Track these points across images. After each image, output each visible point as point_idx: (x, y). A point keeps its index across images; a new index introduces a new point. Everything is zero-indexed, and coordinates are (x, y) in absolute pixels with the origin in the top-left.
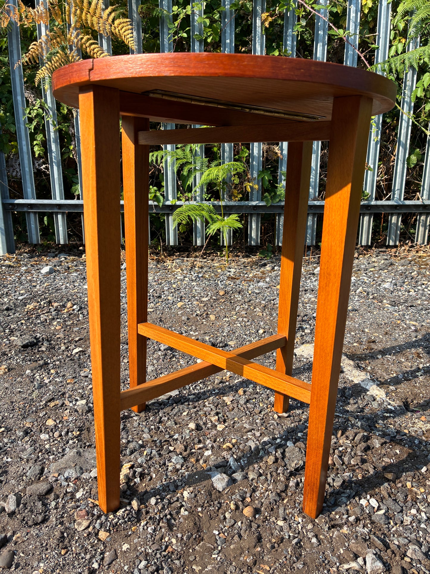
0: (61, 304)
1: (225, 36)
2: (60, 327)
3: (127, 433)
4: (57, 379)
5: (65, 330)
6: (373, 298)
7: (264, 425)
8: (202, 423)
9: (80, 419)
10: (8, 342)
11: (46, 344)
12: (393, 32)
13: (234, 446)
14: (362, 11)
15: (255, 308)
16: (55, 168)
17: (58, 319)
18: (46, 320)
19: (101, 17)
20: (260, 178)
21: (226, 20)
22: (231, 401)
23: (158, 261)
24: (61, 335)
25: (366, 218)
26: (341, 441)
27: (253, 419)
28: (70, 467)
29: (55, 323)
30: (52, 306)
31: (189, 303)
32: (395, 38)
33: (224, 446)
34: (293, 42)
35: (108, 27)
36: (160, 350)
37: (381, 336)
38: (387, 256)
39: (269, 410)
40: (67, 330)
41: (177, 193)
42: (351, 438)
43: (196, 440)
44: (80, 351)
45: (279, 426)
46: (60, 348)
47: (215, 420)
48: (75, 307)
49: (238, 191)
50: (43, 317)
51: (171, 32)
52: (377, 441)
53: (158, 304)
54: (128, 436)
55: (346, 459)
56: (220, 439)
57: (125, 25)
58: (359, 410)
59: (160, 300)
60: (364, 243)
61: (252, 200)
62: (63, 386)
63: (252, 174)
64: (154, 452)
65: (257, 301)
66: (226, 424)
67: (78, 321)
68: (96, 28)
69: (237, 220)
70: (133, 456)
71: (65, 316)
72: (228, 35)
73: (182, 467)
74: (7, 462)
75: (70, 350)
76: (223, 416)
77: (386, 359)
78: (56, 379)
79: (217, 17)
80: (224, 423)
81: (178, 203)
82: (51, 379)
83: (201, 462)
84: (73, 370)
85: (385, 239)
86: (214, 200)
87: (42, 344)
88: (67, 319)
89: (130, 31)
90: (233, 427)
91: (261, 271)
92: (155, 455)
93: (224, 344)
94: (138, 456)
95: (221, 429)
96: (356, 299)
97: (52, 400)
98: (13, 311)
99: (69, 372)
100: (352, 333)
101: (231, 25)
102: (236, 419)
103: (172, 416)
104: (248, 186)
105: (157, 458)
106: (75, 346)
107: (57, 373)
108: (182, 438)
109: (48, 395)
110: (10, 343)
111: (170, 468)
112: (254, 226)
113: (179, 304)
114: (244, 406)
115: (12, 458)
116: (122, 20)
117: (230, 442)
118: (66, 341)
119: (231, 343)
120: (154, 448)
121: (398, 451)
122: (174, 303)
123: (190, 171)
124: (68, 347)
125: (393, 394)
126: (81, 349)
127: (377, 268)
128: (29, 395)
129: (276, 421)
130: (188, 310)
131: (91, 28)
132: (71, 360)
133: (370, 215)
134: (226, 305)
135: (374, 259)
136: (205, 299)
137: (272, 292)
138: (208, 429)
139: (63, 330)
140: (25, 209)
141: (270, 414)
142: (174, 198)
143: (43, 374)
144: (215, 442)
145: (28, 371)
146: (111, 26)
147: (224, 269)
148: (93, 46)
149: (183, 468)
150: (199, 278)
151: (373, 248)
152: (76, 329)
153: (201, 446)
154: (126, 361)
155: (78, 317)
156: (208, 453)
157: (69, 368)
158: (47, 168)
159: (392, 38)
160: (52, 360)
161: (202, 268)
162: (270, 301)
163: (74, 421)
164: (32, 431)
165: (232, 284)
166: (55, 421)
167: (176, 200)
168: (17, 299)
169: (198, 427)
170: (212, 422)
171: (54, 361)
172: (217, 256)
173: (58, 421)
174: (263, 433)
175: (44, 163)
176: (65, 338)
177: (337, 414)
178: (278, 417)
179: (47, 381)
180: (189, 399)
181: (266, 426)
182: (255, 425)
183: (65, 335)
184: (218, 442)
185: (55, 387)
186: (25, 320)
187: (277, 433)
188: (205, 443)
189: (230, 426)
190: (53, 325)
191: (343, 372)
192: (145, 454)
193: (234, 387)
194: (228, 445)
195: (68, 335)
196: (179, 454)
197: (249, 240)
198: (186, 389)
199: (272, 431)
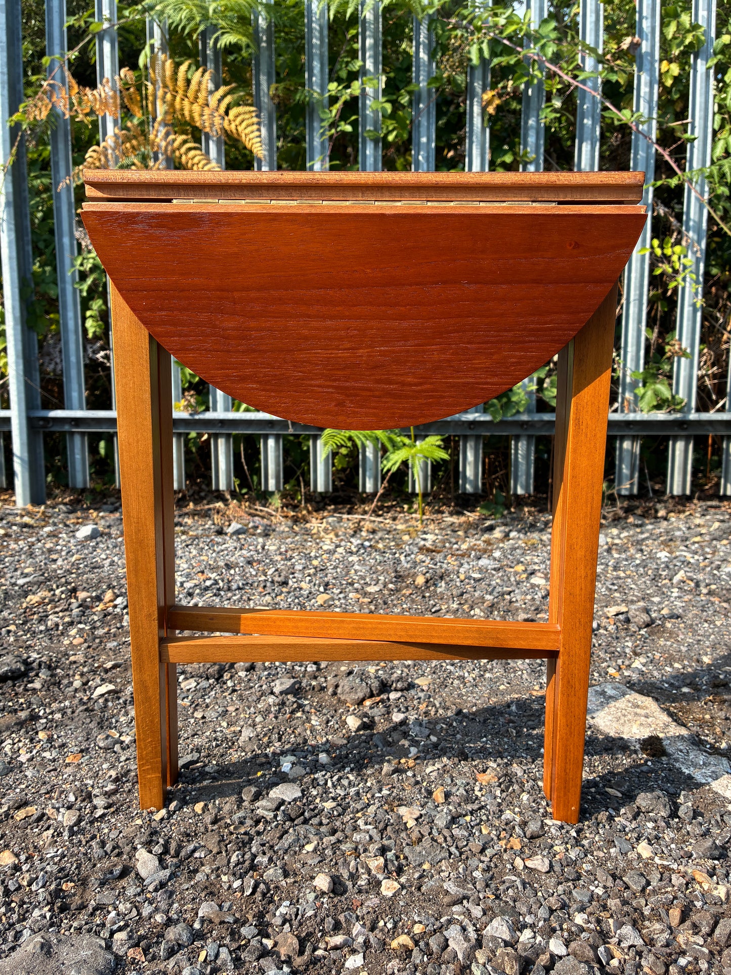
0: (94, 594)
1: (419, 132)
2: (82, 640)
3: (170, 897)
4: (47, 755)
5: (89, 647)
6: (710, 593)
7: (492, 886)
8: (346, 875)
9: (72, 856)
11: (44, 674)
12: (718, 118)
13: (416, 943)
14: (661, 83)
15: (472, 608)
17: (80, 623)
18: (57, 625)
19: (207, 105)
21: (421, 106)
22: (417, 819)
23: (296, 520)
24: (80, 658)
25: (680, 445)
26: (681, 939)
27: (466, 869)
29: (73, 632)
30: (76, 598)
31: (341, 596)
32: (722, 127)
33: (394, 944)
34: (538, 139)
35: (217, 120)
36: (272, 693)
38: (722, 514)
39: (503, 843)
40: (95, 646)
42: (705, 929)
43: (329, 923)
44: (109, 692)
45: (529, 891)
46: (71, 683)
47: (378, 868)
48: (119, 600)
50: (52, 620)
51: (326, 124)
53: (279, 598)
54: (171, 905)
56: (386, 923)
57: (247, 116)
58: (717, 853)
59: (284, 590)
60: (677, 491)
61: (467, 412)
62: (55, 770)
64: (224, 954)
65: (477, 594)
66: (403, 880)
67: (118, 629)
68: (198, 124)
69: (439, 446)
70: (172, 962)
71: (96, 618)
72: (423, 130)
75: (90, 687)
76: (397, 857)
78: (44, 754)
79: (405, 100)
80: (398, 875)
82: (34, 752)
84: (84, 733)
85: (718, 485)
87: (37, 675)
88: (98, 624)
89: (255, 127)
90: (419, 889)
91: (483, 538)
92: (224, 963)
93: (406, 685)
94: (184, 963)
95: (389, 894)
96: (675, 595)
97: (24, 804)
99: (76, 738)
100: (676, 665)
101: (429, 113)
102: (426, 866)
103: (281, 852)
105: (230, 972)
106: (103, 680)
107: (50, 739)
108: (297, 915)
109: (18, 790)
112: (470, 456)
113: (321, 599)
114: (446, 832)
116: (241, 109)
117: (408, 934)
118: (85, 670)
119: (422, 682)
120: (227, 941)
122: (310, 595)
124: (88, 681)
126: (111, 687)
127: (707, 538)
129: (519, 875)
130: (338, 610)
131: (189, 124)
132: (86, 710)
133: (687, 439)
134: (413, 601)
135: (697, 521)
136: (372, 589)
137: (505, 578)
138: (360, 892)
139: (86, 645)
140: (67, 428)
141: (505, 857)
143: (20, 741)
144: (373, 929)
146: (223, 119)
147: (414, 535)
148: (192, 153)
150: (365, 548)
151: (695, 501)
152: (111, 645)
153: (338, 939)
154: (200, 716)
155: (121, 621)
156: (355, 962)
157: (77, 728)
158: (107, 357)
159: (716, 127)
160: (48, 711)
161: (374, 532)
162: (503, 595)
163: (56, 859)
165: (428, 561)
166: (17, 855)
168: (14, 584)
169: (337, 887)
170: (369, 871)
171: (51, 713)
172: (402, 512)
173: (23, 857)
174: (491, 909)
175: (103, 348)
176: (85, 662)
177: (665, 863)
178: (526, 867)
179: (23, 758)
180: (323, 810)
181: (498, 889)
182: (470, 886)
183: (86, 657)
184: (382, 930)
185: (38, 771)
186: (16, 625)
187: (524, 910)
188: (349, 933)
189: (411, 886)
190: (68, 636)
191: (668, 755)
192: (202, 958)
193: (425, 784)
194: (404, 939)
195: (93, 657)
196: (283, 962)
197: (461, 482)
198: (318, 785)
199: (512, 904)
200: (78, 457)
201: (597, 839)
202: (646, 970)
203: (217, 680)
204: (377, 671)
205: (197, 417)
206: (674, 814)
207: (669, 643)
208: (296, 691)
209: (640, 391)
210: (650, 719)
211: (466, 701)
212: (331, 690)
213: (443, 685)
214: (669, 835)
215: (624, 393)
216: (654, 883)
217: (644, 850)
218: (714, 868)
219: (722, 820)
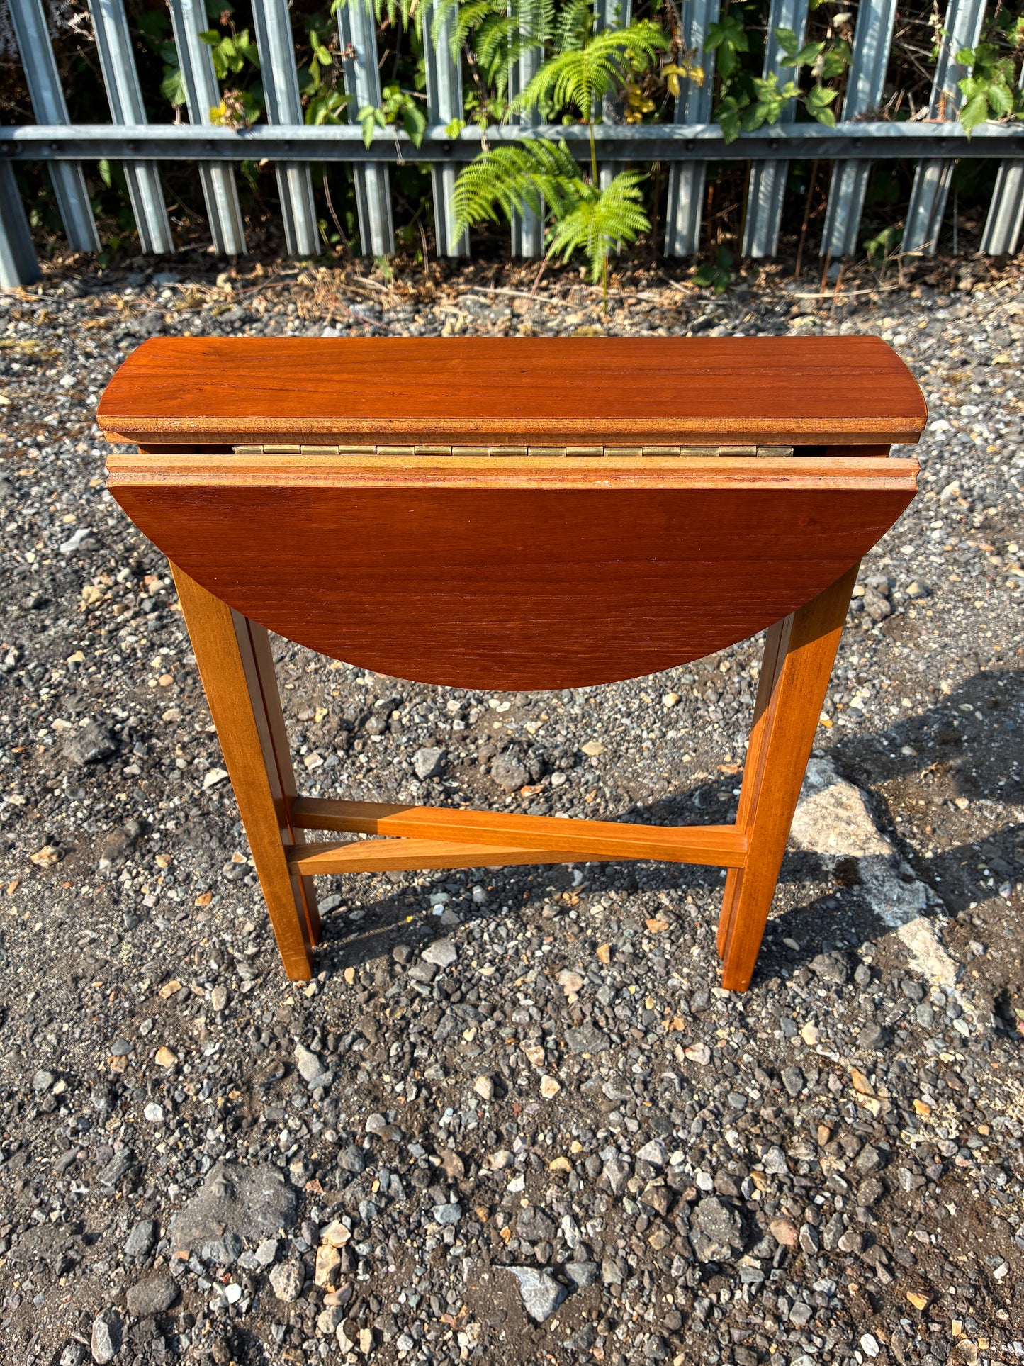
0: (168, 581)
2: (170, 678)
3: (336, 1106)
4: (171, 894)
5: (182, 691)
7: (651, 1086)
8: (506, 1073)
9: (231, 1051)
10: (49, 741)
11: (139, 751)
13: (574, 1166)
16: (109, 25)
17: (162, 646)
18: (134, 649)
20: (711, 49)
22: (578, 993)
23: (417, 300)
25: (1014, 175)
26: (824, 1164)
27: (625, 1063)
28: (213, 1237)
29: (156, 662)
30: (146, 589)
33: (553, 1166)
36: (415, 775)
37: (978, 715)
39: (666, 1023)
40: (188, 689)
41: (465, 95)
42: (850, 1154)
43: (491, 1136)
44: (221, 782)
45: (686, 1092)
46: (174, 763)
47: (538, 1060)
49: (644, 90)
50: (128, 640)
52: (908, 1174)
54: (338, 1116)
55: (828, 1238)
56: (545, 1137)
61: (683, 121)
62: (187, 917)
63: (688, 34)
64: (395, 1181)
66: (563, 1075)
70: (348, 1193)
73: (456, 1237)
74: (79, 1195)
75: (196, 771)
76: (557, 1044)
77: (978, 814)
80: (558, 1067)
81: (469, 133)
82: (158, 890)
83: (500, 1219)
84: (205, 858)
86: (571, 123)
87: (131, 751)
88: (185, 645)
90: (579, 1088)
92: (397, 1193)
94: (360, 1195)
95: (549, 1096)
97: (166, 977)
98: (52, 609)
100: (906, 703)
102: (586, 1057)
103: (439, 1042)
104: (673, 75)
105: (402, 1204)
106: (210, 755)
107: (172, 869)
108: (460, 1125)
109: (154, 951)
110: (54, 742)
111: (430, 1243)
112: (684, 198)
114: (608, 1011)
115: (87, 1185)
117: (566, 1153)
118: (185, 736)
119: (591, 749)
120: (396, 1164)
121: (952, 1208)
123: (501, 48)
124: (193, 759)
125: (975, 974)
126: (223, 774)
128: (113, 954)
129: (678, 1070)
132: (202, 816)
138: (520, 1093)
139: (176, 689)
141: (667, 1043)
142: (454, 114)
143: (138, 873)
144: (534, 1143)
145: (104, 863)
149: (458, 1243)
153: (501, 1156)
156: (517, 1185)
157: (197, 848)
158: (85, 24)
160: (158, 816)
163: (216, 1057)
164: (125, 1088)
166: (174, 1051)
167: (462, 123)
168: (58, 554)
169: (499, 1088)
170: (529, 1064)
171: (162, 820)
172: (576, 280)
173: (181, 1055)
174: (647, 1122)
176: (183, 720)
177: (828, 1054)
178: (686, 1059)
179: (149, 901)
180: (480, 979)
181: (656, 1090)
182: (628, 1088)
183: (182, 712)
184: (541, 1146)
185: (168, 920)
186: (82, 649)
187: (678, 1121)
188: (509, 1147)
189: (571, 1084)
190: (152, 669)
191: (861, 882)
192: (375, 1189)
193: (589, 932)
194: (561, 1163)
195: (190, 712)
196: (449, 1187)
197: (667, 239)
198: (474, 939)
199: (667, 1111)
200: (73, 201)
201: (763, 1014)
202: (783, 1210)
203: (347, 752)
204: (537, 731)
205: (249, 136)
206: (850, 979)
207: (906, 651)
208: (442, 771)
209: (968, 85)
210: (852, 827)
211: (641, 786)
212: (483, 768)
213: (616, 756)
214: (839, 1009)
215: (941, 84)
216: (810, 1085)
217: (809, 1033)
218: (875, 1063)
219: (899, 986)
